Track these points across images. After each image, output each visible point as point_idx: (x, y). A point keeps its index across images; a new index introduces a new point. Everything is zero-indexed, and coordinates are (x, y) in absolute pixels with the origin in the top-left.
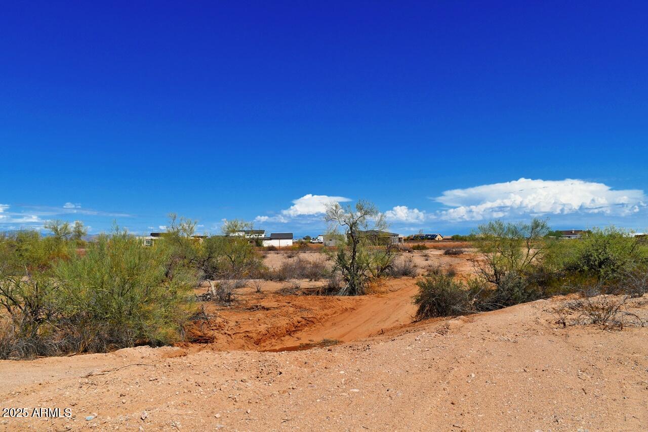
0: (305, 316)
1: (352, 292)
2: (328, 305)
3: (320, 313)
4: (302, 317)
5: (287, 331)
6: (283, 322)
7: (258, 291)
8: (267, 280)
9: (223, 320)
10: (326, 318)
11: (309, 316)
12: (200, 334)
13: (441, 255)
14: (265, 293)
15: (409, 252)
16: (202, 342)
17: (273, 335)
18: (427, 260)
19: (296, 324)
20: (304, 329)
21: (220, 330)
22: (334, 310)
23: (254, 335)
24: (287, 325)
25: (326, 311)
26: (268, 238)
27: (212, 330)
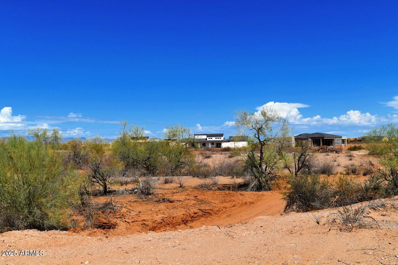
0: (202, 208)
1: (259, 188)
2: (228, 199)
3: (219, 205)
4: (199, 209)
5: (183, 221)
6: (179, 213)
7: (181, 186)
8: (194, 177)
9: (127, 210)
10: (224, 210)
11: (206, 209)
12: (105, 221)
13: (365, 155)
14: (186, 188)
15: (337, 152)
16: (106, 228)
17: (169, 224)
18: (351, 160)
19: (192, 215)
20: (200, 219)
21: (123, 218)
22: (233, 203)
23: (150, 223)
24: (183, 216)
25: (225, 204)
26: (227, 140)
27: (116, 218)
